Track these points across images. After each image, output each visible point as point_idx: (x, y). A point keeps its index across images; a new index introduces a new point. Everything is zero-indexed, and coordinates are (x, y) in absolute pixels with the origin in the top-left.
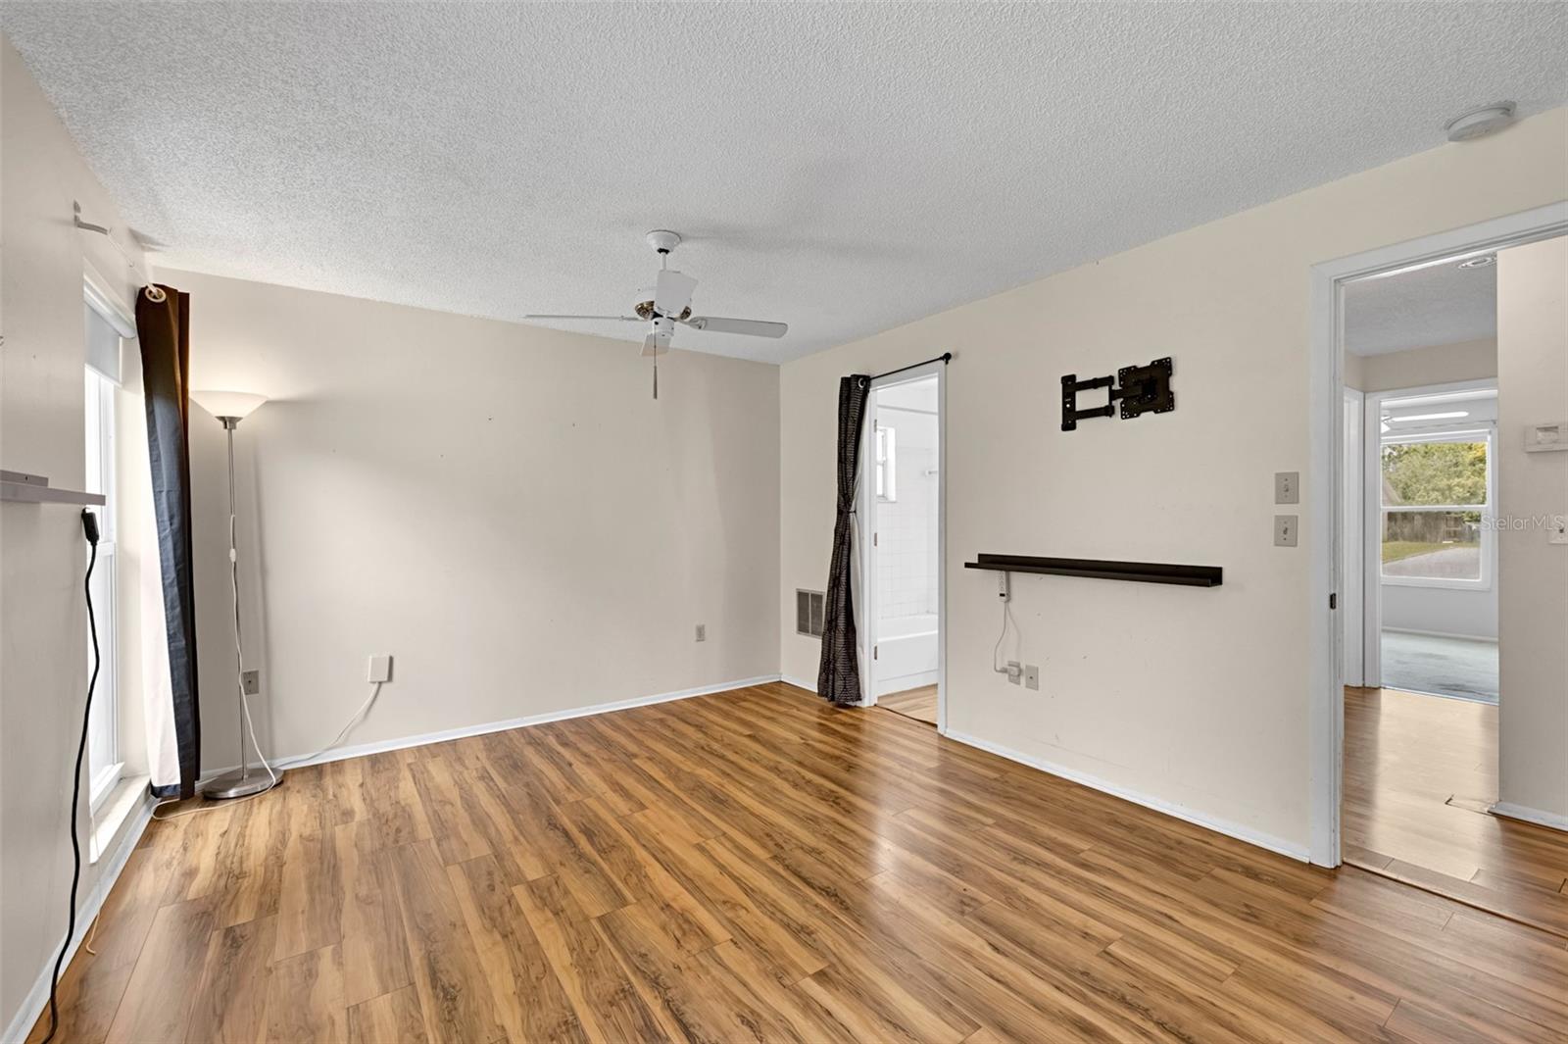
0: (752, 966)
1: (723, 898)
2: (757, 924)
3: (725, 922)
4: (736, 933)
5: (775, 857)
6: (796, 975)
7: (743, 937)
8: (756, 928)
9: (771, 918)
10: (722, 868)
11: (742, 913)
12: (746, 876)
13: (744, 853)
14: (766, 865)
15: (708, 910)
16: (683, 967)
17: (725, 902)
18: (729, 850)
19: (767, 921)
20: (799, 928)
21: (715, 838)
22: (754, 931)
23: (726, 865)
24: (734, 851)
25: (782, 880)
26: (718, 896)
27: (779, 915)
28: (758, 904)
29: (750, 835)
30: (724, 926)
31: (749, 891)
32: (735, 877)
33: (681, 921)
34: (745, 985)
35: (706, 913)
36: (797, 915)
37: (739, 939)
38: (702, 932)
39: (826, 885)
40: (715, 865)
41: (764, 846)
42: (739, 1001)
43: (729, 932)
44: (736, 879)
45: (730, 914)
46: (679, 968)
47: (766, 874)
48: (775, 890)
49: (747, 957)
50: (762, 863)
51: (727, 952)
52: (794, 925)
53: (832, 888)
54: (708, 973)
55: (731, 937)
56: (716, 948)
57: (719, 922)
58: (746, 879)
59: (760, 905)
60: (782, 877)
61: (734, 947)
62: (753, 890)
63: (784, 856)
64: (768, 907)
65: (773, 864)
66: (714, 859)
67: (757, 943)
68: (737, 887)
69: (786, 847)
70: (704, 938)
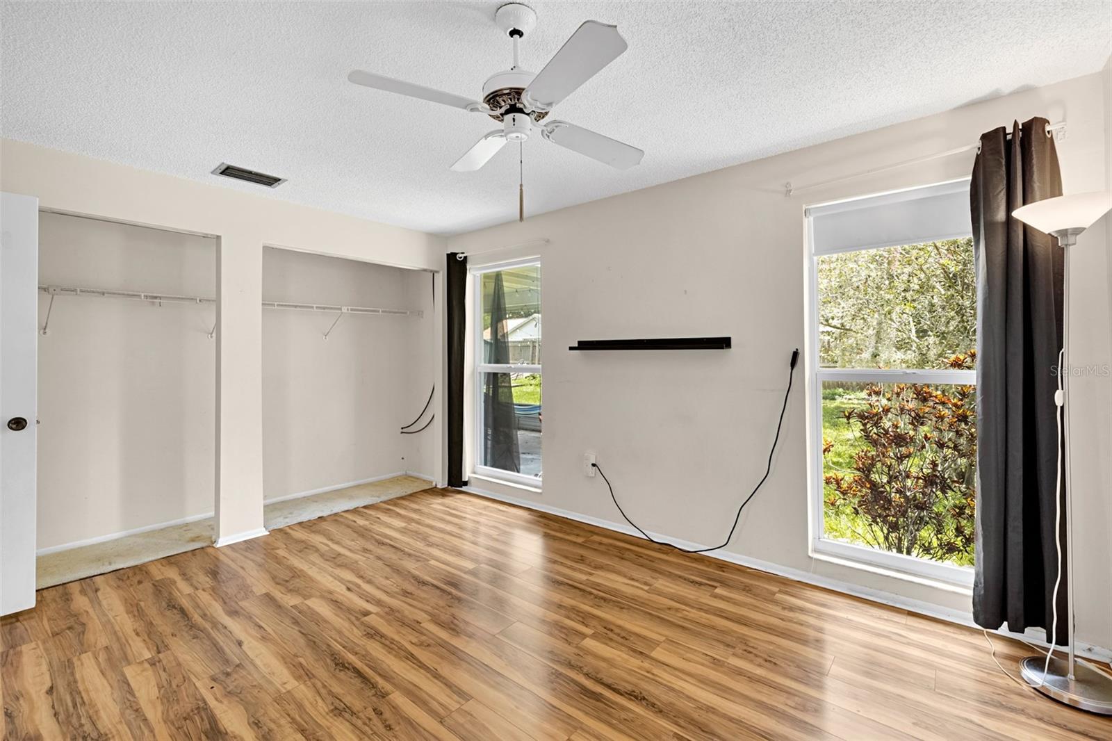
0: (407, 613)
1: (430, 649)
2: (404, 635)
3: (425, 631)
4: (419, 628)
5: (384, 695)
6: (382, 613)
7: (414, 626)
8: (404, 632)
9: (394, 640)
10: (437, 676)
11: (414, 640)
12: (413, 671)
13: (417, 697)
14: (394, 685)
15: (440, 638)
16: (447, 607)
17: (429, 645)
18: (434, 699)
19: (396, 638)
20: (375, 637)
21: (451, 712)
22: (405, 630)
23: (432, 678)
24: (427, 698)
25: (381, 672)
26: (435, 649)
27: (387, 643)
28: (403, 648)
29: (411, 724)
30: (427, 630)
31: (410, 657)
32: (424, 669)
33: (457, 629)
34: (411, 605)
35: (442, 637)
36: (374, 645)
37: (417, 626)
38: (441, 625)
39: (342, 673)
40: (444, 678)
41: (395, 709)
42: (414, 599)
43: (424, 628)
44: (422, 666)
45: (424, 638)
46: (449, 606)
47: (394, 675)
48: (387, 661)
49: (410, 616)
50: (397, 686)
51: (421, 616)
52: (378, 638)
53: (337, 670)
54: (432, 607)
55: (421, 625)
56: (430, 618)
57: (431, 632)
58: (413, 668)
59: (401, 648)
60: (380, 675)
61: (419, 620)
62: (407, 658)
63: (374, 699)
64: (394, 646)
65: (388, 687)
66: (446, 684)
67: (404, 624)
68: (421, 659)
69: (370, 711)
70: (438, 621)
